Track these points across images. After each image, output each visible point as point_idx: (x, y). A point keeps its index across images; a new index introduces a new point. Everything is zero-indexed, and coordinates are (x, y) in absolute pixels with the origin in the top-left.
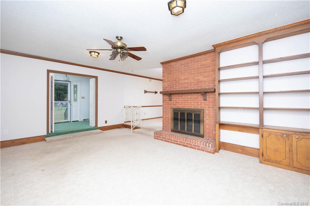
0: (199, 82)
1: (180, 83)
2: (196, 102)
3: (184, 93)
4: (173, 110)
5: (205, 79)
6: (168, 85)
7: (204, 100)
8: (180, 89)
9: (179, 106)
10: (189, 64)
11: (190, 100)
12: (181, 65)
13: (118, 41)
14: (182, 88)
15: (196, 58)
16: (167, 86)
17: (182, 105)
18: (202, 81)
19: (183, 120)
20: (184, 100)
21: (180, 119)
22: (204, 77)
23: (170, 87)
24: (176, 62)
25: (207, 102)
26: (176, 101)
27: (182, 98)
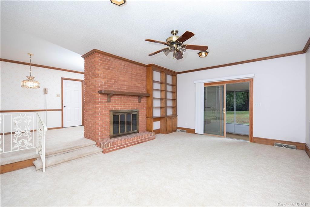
0: (135, 86)
1: (120, 83)
2: (133, 104)
3: (124, 95)
4: (113, 113)
5: (139, 85)
6: (105, 83)
7: (139, 102)
8: (120, 90)
9: (119, 108)
10: (128, 68)
11: (129, 102)
12: (121, 65)
13: (173, 35)
14: (122, 89)
15: (133, 65)
16: (103, 84)
17: (121, 106)
18: (137, 87)
19: (123, 123)
20: (123, 102)
21: (120, 121)
22: (138, 83)
23: (108, 86)
24: (114, 59)
25: (140, 103)
26: (115, 102)
27: (121, 100)
